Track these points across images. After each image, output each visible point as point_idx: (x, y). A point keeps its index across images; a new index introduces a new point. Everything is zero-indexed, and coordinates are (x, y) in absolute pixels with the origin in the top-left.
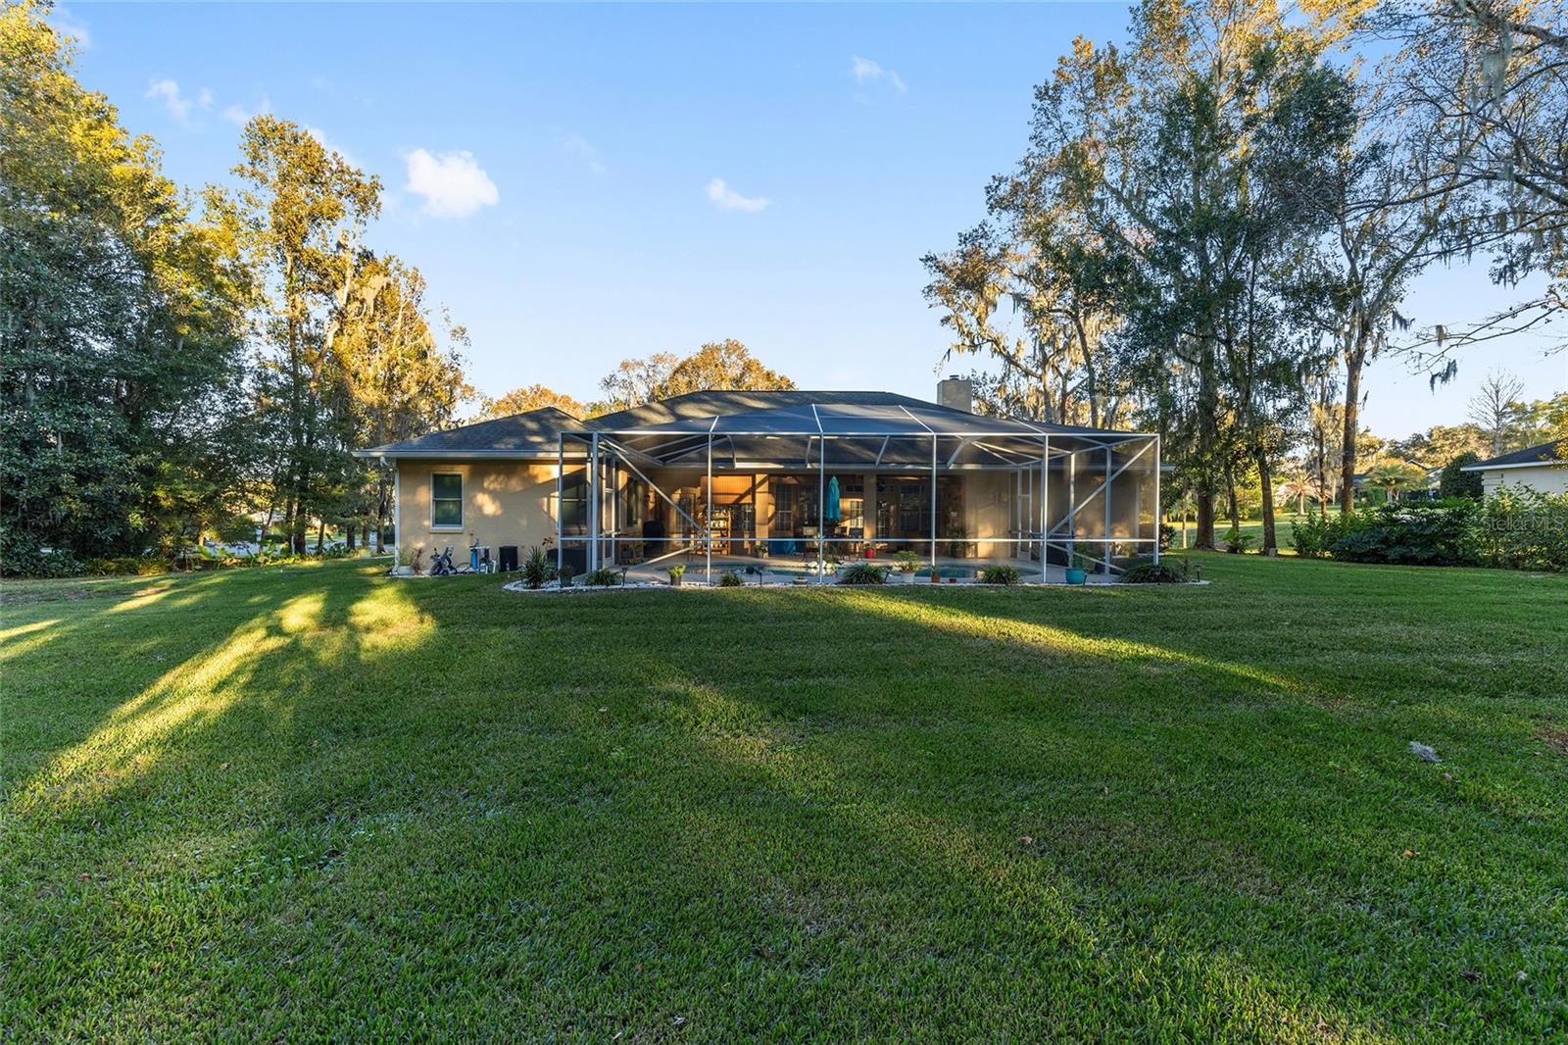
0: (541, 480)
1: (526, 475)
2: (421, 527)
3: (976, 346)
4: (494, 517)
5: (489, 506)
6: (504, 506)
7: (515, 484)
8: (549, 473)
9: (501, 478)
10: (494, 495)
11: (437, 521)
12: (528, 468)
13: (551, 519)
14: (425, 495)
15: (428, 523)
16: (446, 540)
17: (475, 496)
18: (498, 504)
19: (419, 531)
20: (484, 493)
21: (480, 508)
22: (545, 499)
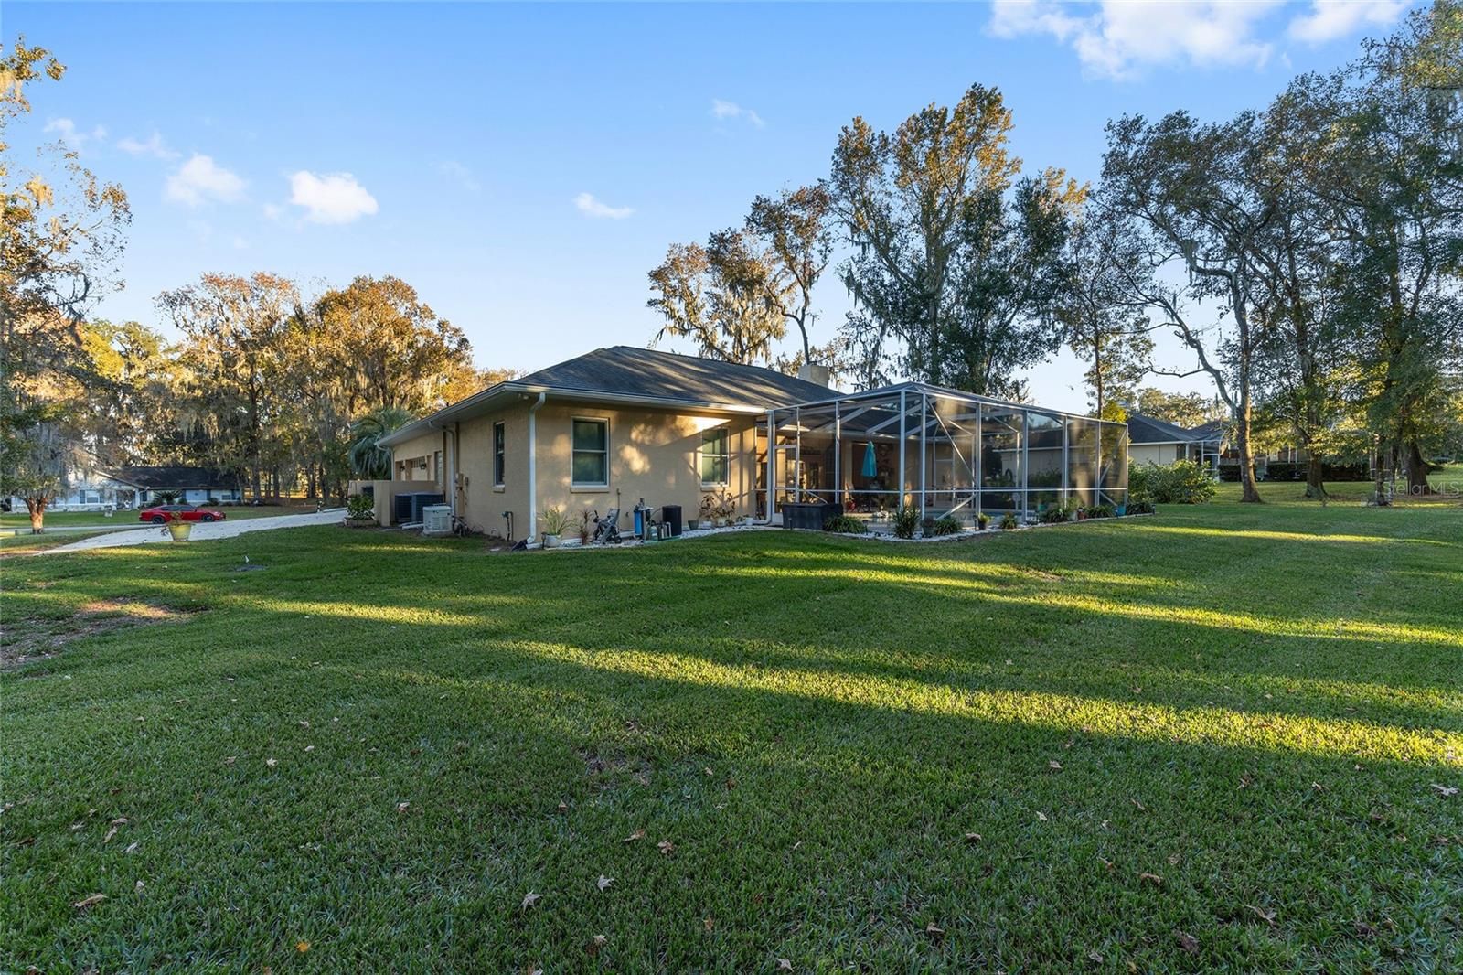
0: (688, 433)
1: (673, 427)
2: (560, 487)
3: (686, 331)
4: (643, 474)
5: (638, 462)
6: (652, 461)
7: (663, 438)
8: (694, 426)
9: (650, 429)
10: (641, 447)
11: (576, 479)
12: (674, 421)
13: (696, 474)
14: (564, 447)
15: (568, 480)
16: (589, 502)
17: (622, 449)
18: (646, 458)
19: (554, 492)
20: (632, 446)
21: (627, 464)
22: (692, 454)
